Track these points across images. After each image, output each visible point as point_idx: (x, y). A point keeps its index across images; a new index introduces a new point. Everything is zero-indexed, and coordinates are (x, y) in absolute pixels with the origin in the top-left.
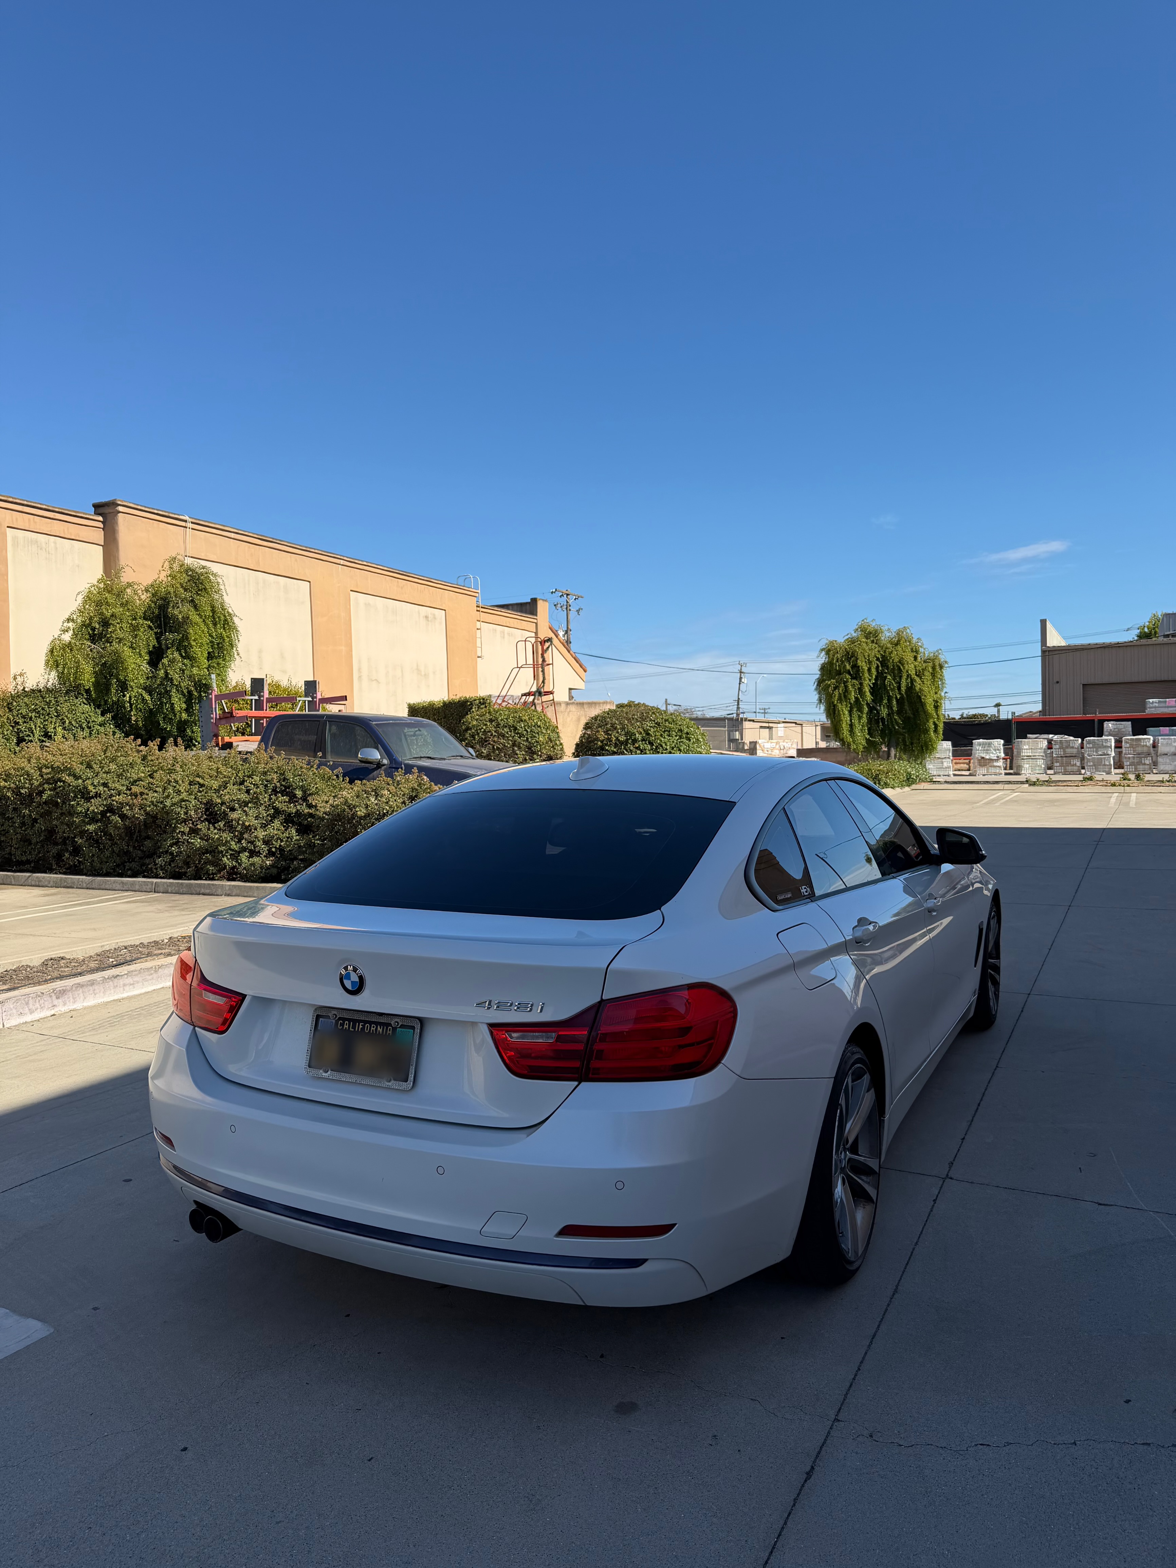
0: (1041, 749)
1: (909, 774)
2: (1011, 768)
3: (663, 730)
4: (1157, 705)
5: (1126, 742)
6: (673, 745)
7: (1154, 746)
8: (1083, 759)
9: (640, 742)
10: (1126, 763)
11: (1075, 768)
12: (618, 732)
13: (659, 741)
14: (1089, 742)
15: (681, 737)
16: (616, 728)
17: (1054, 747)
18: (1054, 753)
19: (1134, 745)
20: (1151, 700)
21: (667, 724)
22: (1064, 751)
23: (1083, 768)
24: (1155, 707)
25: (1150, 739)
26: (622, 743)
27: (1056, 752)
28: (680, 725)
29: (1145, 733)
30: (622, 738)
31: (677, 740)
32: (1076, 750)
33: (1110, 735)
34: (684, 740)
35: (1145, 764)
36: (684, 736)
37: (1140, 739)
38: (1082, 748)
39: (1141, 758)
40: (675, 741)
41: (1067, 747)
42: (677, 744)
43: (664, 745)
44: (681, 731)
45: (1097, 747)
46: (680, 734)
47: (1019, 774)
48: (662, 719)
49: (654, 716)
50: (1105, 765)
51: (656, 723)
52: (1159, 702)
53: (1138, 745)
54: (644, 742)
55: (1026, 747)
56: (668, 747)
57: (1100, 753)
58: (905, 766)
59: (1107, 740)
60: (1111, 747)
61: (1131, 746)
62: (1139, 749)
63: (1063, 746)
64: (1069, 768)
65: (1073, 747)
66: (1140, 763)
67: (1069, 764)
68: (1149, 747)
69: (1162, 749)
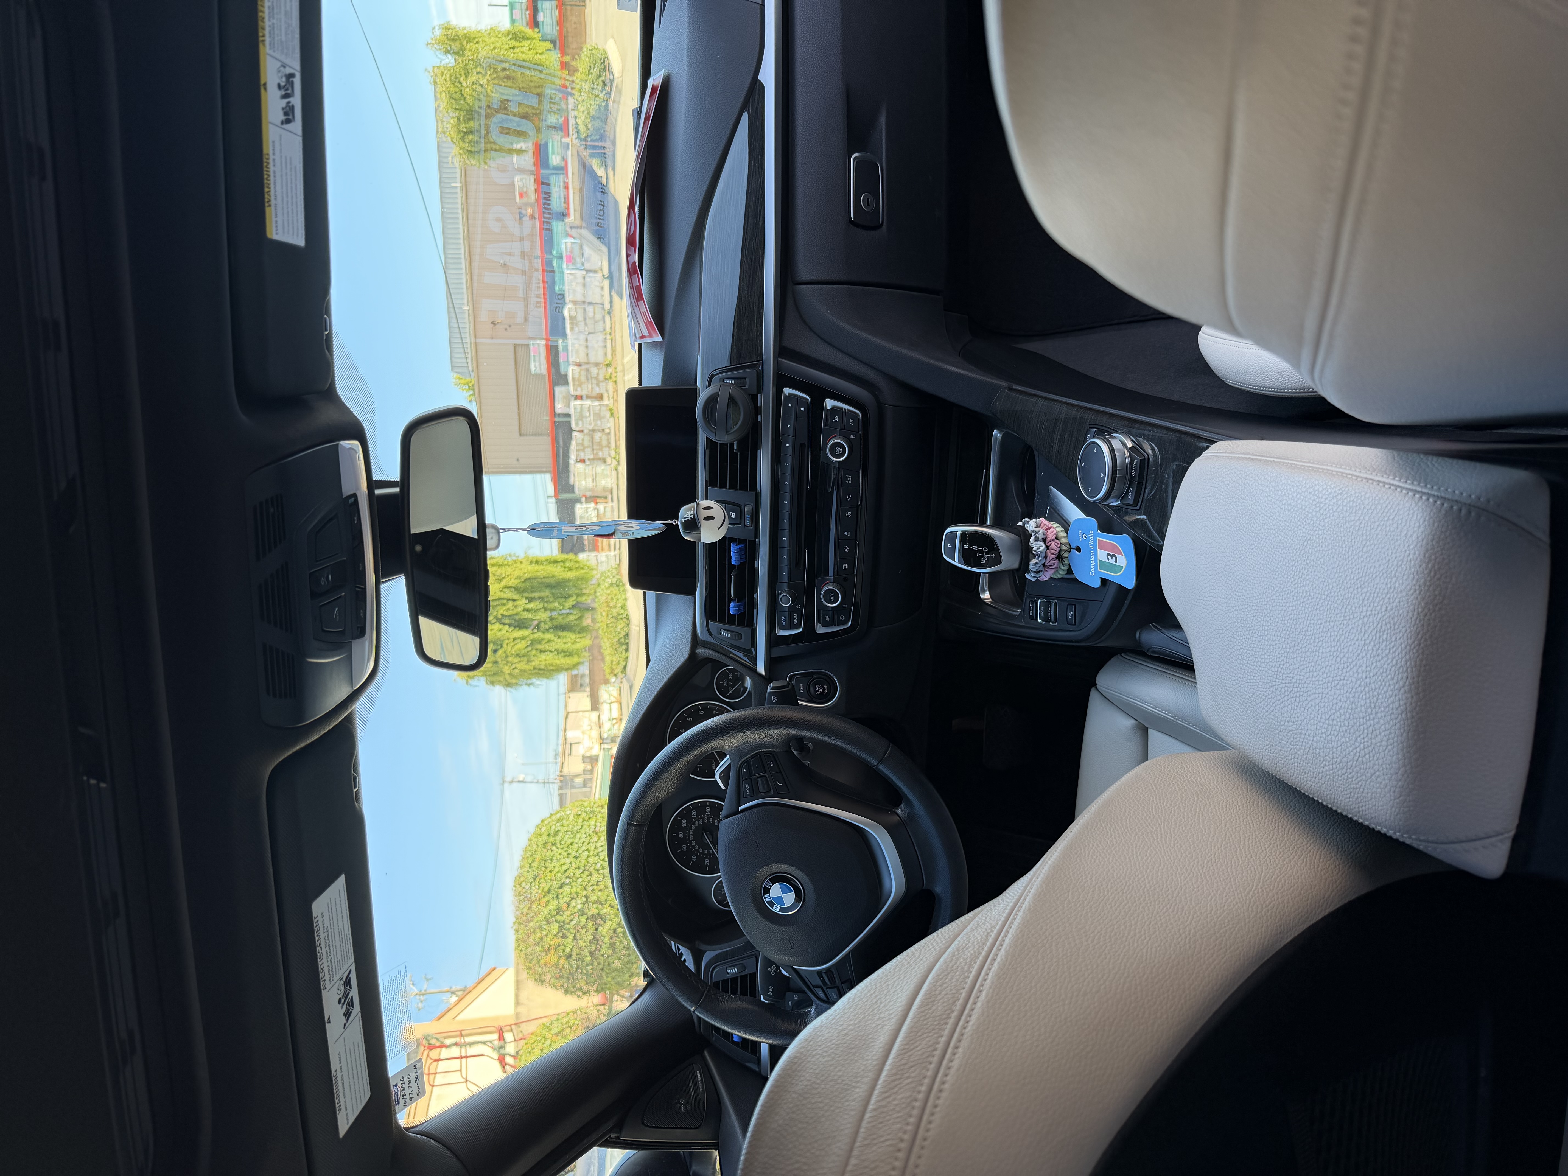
0: (585, 469)
1: (611, 585)
2: (606, 498)
3: (543, 869)
4: (537, 364)
5: (576, 390)
6: (565, 854)
7: (579, 365)
8: (593, 431)
9: (561, 901)
10: (597, 390)
11: (604, 437)
12: (547, 935)
13: (559, 875)
14: (577, 424)
15: (554, 844)
16: (541, 939)
17: (582, 457)
18: (589, 457)
19: (578, 383)
20: (533, 369)
21: (535, 864)
22: (588, 447)
23: (603, 430)
24: (540, 365)
25: (572, 370)
26: (561, 928)
27: (588, 455)
28: (538, 846)
29: (566, 376)
30: (555, 928)
31: (558, 848)
32: (586, 436)
33: (569, 406)
34: (558, 838)
35: (598, 374)
36: (552, 839)
37: (574, 379)
38: (582, 431)
39: (591, 378)
40: (560, 851)
41: (582, 444)
42: (562, 849)
43: (565, 867)
44: (545, 845)
45: (581, 417)
46: (549, 846)
47: (612, 490)
48: (528, 872)
49: (524, 884)
50: (600, 410)
51: (535, 879)
52: (535, 361)
53: (579, 380)
54: (560, 896)
55: (583, 483)
56: (568, 861)
57: (588, 414)
58: (602, 590)
59: (575, 409)
60: (582, 405)
61: (580, 385)
62: (583, 378)
63: (582, 447)
64: (604, 443)
65: (583, 440)
66: (597, 378)
67: (599, 444)
68: (581, 370)
69: (582, 358)
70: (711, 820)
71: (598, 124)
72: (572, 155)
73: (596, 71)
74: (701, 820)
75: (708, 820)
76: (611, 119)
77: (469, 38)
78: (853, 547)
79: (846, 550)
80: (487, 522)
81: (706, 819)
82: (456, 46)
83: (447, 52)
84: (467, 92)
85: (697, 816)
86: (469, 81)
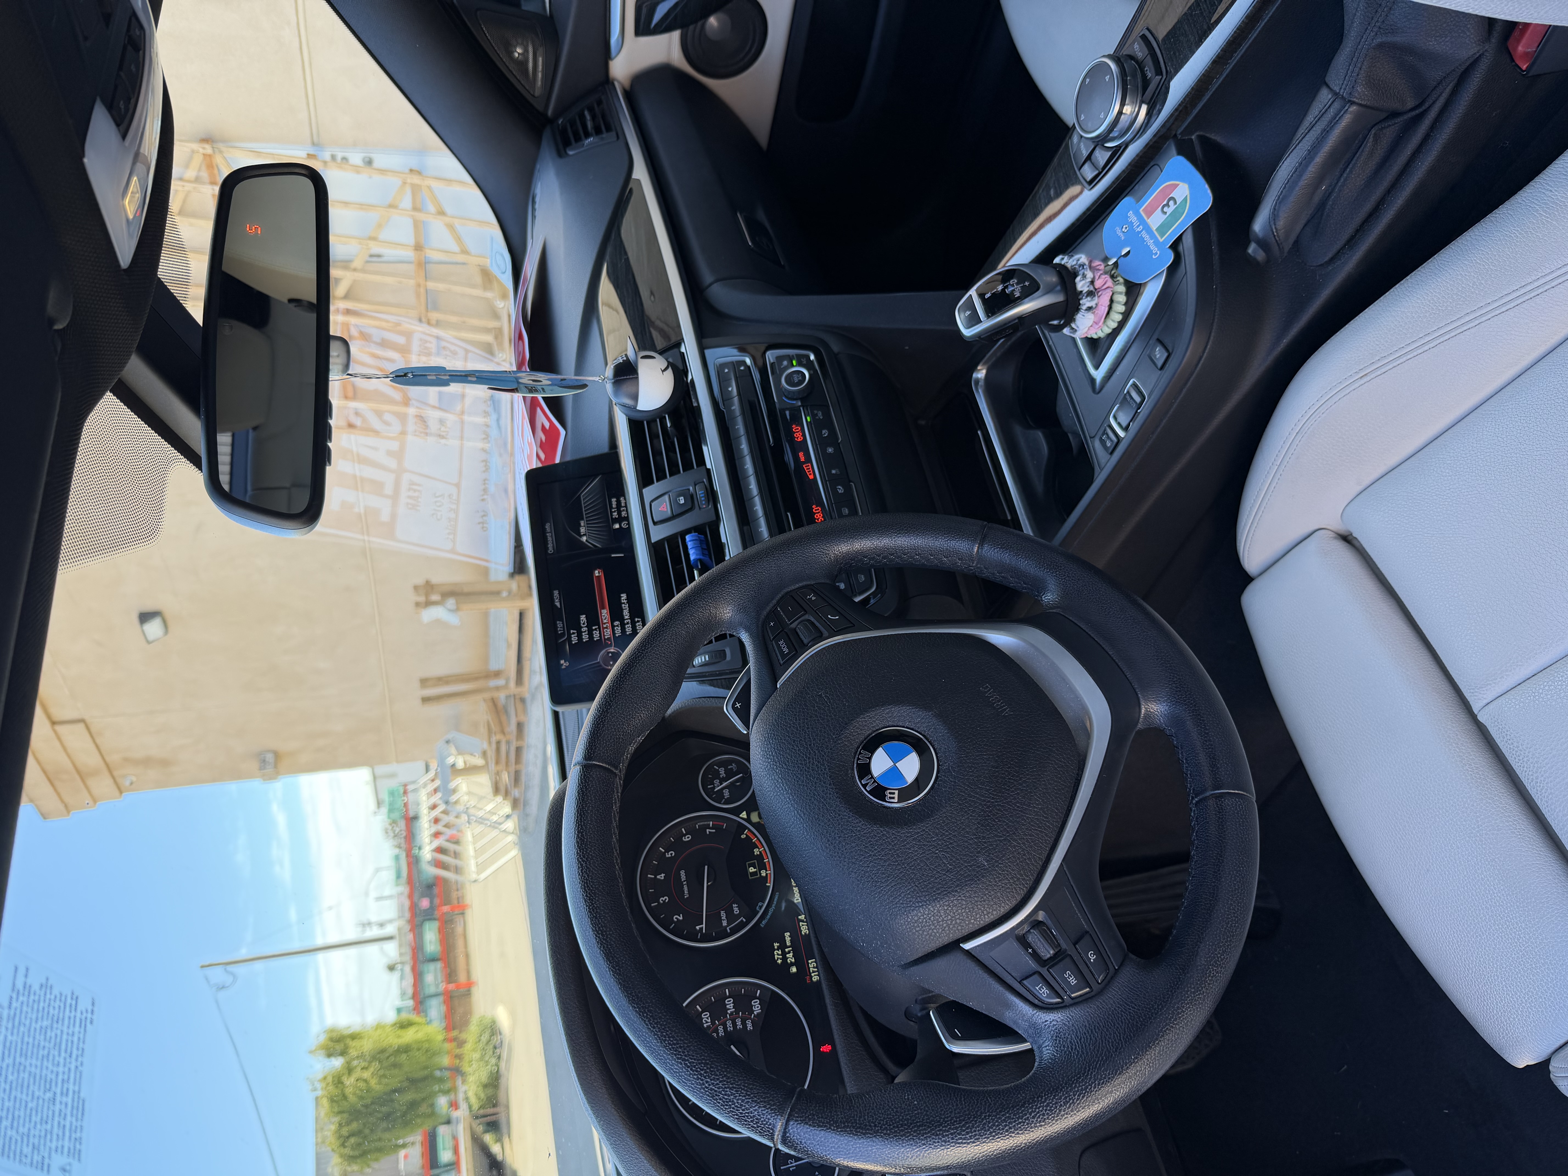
70: (739, 1022)
71: (490, 1091)
72: (464, 1128)
73: (485, 1037)
74: (721, 1029)
75: (734, 1024)
76: (503, 1081)
77: (354, 1037)
78: (848, 489)
79: (840, 491)
80: (332, 332)
81: (729, 1024)
82: (339, 1047)
83: (329, 1055)
84: (349, 1091)
85: (713, 1022)
86: (352, 1079)
